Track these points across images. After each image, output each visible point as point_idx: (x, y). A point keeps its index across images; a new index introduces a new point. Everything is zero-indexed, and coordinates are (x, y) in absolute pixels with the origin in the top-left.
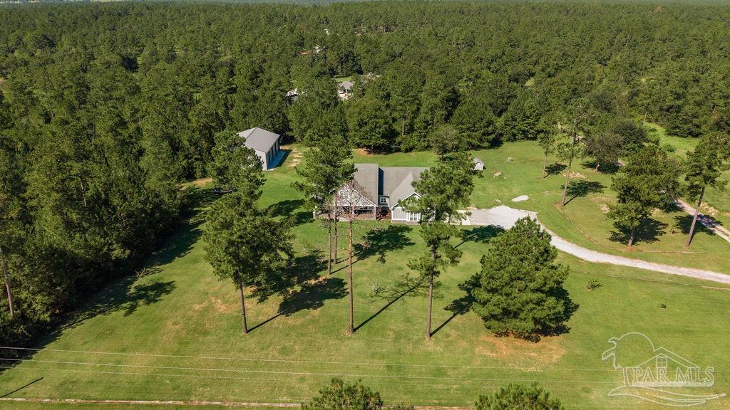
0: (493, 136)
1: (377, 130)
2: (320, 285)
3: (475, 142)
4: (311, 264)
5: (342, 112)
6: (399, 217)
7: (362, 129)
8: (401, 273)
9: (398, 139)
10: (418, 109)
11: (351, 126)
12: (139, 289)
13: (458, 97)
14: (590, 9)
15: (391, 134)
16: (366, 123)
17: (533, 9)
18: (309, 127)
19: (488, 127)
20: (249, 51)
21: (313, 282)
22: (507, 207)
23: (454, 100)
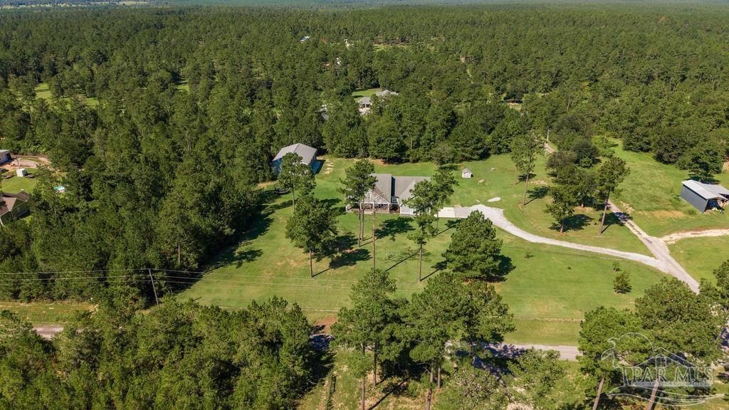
0: (482, 151)
1: (391, 146)
2: (354, 253)
3: (467, 155)
4: (348, 241)
5: (364, 130)
6: (406, 211)
7: (380, 145)
8: (405, 247)
9: (408, 153)
10: (424, 128)
11: (371, 142)
12: (241, 253)
13: (456, 118)
14: (596, 19)
15: (402, 149)
16: (383, 141)
17: (542, 19)
18: (339, 142)
19: (477, 143)
20: (280, 67)
21: (349, 251)
22: (483, 206)
23: (453, 120)
